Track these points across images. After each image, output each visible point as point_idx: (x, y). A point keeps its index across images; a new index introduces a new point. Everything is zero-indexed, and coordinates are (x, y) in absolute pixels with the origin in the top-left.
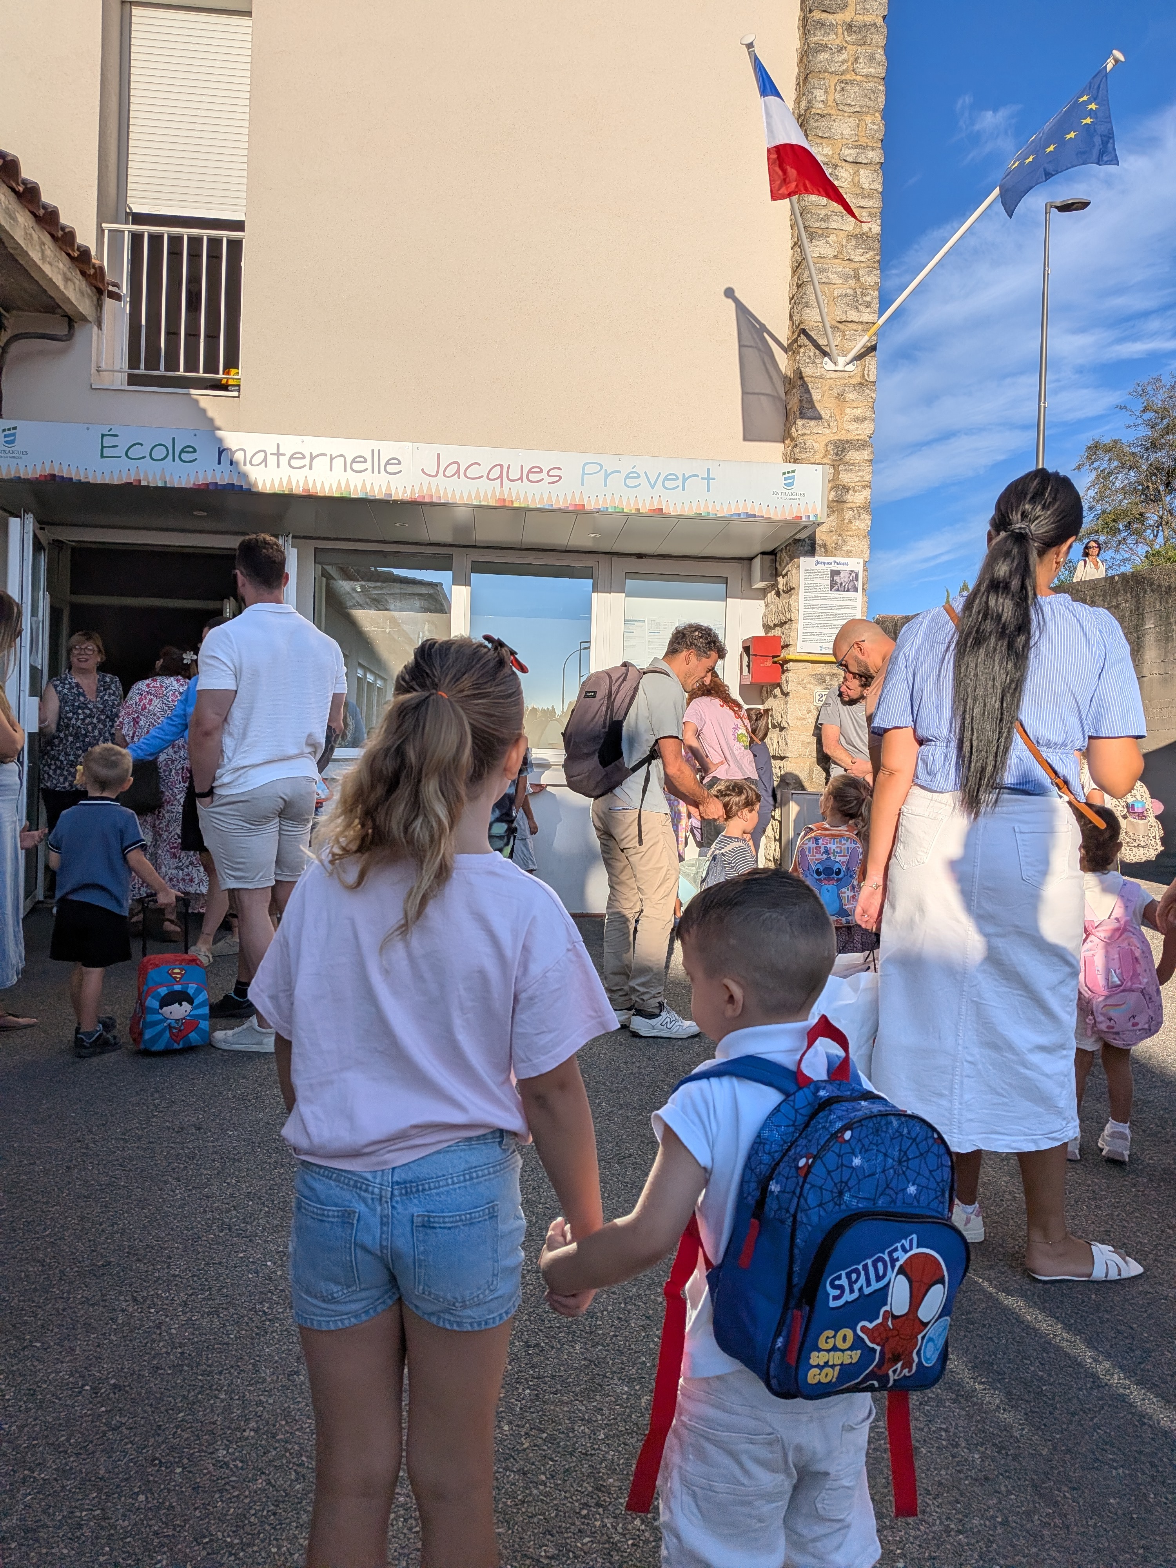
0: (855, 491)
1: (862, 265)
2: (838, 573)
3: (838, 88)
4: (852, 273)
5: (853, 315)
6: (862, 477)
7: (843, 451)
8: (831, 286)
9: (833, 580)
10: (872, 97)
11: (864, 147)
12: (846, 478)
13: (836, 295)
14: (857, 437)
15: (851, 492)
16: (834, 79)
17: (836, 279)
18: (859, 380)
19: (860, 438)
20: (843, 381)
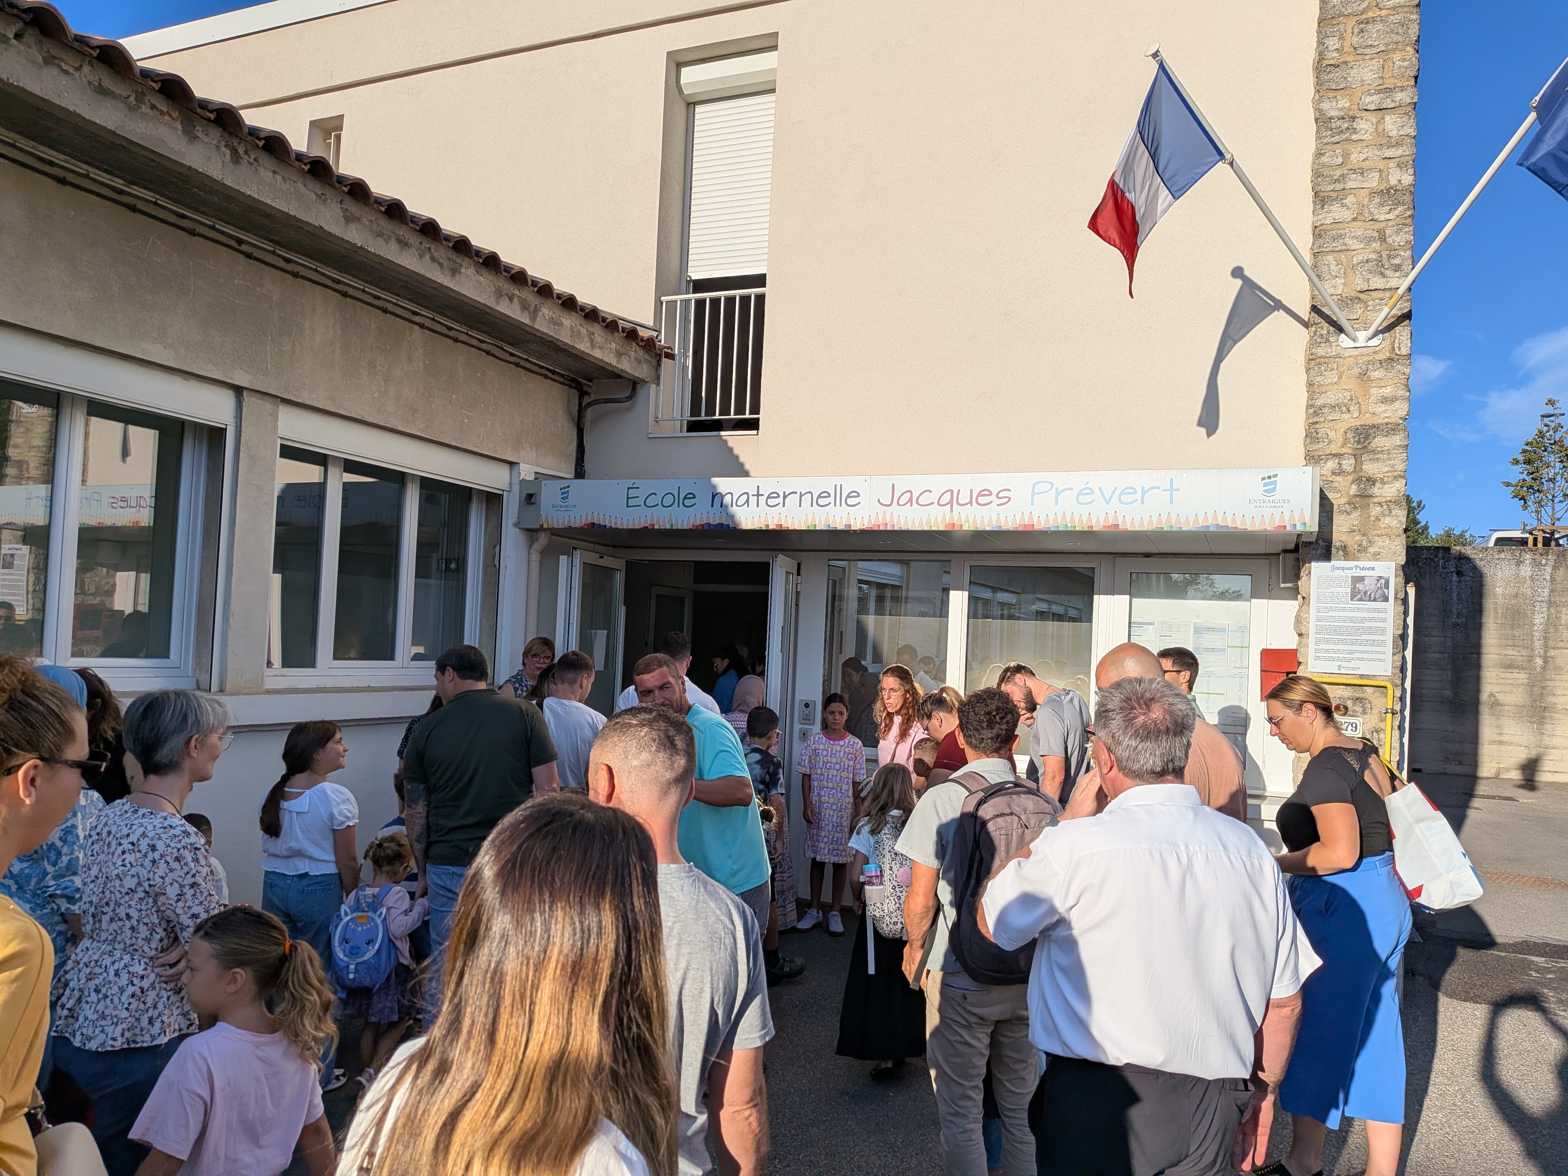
0: (1383, 482)
1: (1390, 223)
2: (1361, 579)
3: (1356, 31)
4: (1376, 234)
5: (1377, 282)
6: (1393, 466)
7: (1366, 438)
8: (1349, 252)
9: (1354, 588)
10: (1401, 31)
11: (1389, 90)
12: (1370, 468)
13: (1355, 261)
14: (1386, 420)
15: (1378, 485)
16: (1352, 21)
17: (1353, 244)
18: (1388, 355)
19: (1390, 421)
20: (1366, 359)
